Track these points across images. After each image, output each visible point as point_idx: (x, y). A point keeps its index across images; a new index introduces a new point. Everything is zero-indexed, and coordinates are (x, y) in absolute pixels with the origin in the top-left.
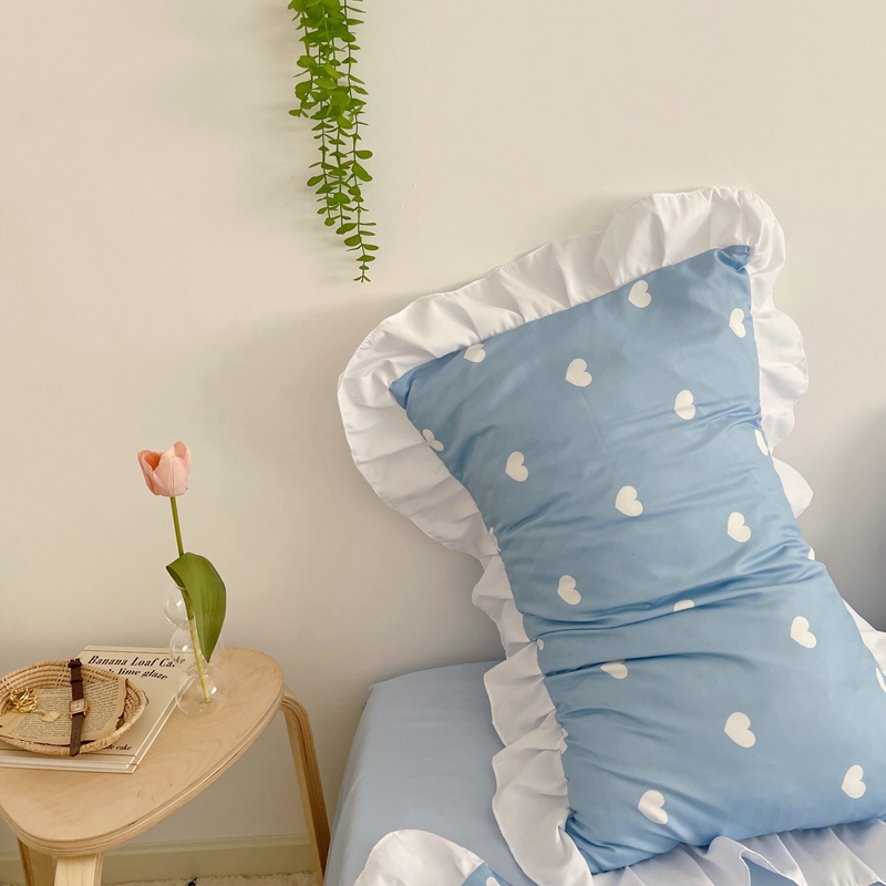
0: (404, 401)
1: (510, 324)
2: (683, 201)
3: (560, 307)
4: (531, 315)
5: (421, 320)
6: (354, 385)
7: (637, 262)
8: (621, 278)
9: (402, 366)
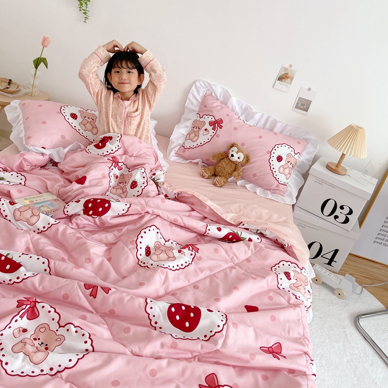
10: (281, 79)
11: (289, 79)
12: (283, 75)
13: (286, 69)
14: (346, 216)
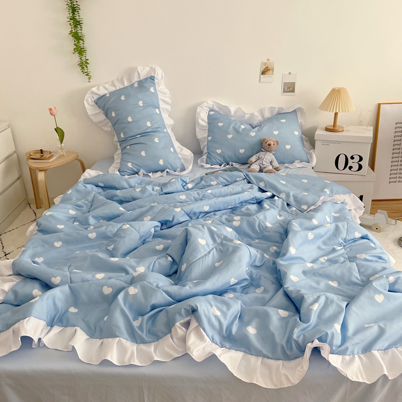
0: (96, 103)
1: (114, 90)
2: (144, 68)
3: (123, 87)
4: (118, 88)
5: (98, 89)
6: (87, 101)
7: (136, 79)
8: (133, 82)
9: (96, 97)
10: (263, 73)
11: (270, 71)
12: (265, 69)
13: (265, 64)
14: (359, 164)
